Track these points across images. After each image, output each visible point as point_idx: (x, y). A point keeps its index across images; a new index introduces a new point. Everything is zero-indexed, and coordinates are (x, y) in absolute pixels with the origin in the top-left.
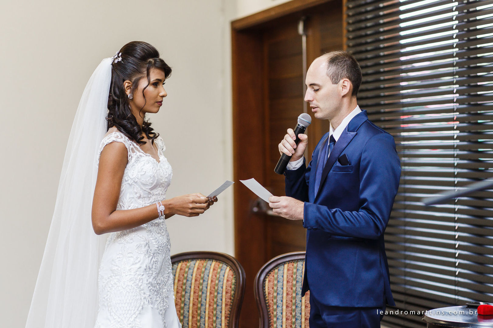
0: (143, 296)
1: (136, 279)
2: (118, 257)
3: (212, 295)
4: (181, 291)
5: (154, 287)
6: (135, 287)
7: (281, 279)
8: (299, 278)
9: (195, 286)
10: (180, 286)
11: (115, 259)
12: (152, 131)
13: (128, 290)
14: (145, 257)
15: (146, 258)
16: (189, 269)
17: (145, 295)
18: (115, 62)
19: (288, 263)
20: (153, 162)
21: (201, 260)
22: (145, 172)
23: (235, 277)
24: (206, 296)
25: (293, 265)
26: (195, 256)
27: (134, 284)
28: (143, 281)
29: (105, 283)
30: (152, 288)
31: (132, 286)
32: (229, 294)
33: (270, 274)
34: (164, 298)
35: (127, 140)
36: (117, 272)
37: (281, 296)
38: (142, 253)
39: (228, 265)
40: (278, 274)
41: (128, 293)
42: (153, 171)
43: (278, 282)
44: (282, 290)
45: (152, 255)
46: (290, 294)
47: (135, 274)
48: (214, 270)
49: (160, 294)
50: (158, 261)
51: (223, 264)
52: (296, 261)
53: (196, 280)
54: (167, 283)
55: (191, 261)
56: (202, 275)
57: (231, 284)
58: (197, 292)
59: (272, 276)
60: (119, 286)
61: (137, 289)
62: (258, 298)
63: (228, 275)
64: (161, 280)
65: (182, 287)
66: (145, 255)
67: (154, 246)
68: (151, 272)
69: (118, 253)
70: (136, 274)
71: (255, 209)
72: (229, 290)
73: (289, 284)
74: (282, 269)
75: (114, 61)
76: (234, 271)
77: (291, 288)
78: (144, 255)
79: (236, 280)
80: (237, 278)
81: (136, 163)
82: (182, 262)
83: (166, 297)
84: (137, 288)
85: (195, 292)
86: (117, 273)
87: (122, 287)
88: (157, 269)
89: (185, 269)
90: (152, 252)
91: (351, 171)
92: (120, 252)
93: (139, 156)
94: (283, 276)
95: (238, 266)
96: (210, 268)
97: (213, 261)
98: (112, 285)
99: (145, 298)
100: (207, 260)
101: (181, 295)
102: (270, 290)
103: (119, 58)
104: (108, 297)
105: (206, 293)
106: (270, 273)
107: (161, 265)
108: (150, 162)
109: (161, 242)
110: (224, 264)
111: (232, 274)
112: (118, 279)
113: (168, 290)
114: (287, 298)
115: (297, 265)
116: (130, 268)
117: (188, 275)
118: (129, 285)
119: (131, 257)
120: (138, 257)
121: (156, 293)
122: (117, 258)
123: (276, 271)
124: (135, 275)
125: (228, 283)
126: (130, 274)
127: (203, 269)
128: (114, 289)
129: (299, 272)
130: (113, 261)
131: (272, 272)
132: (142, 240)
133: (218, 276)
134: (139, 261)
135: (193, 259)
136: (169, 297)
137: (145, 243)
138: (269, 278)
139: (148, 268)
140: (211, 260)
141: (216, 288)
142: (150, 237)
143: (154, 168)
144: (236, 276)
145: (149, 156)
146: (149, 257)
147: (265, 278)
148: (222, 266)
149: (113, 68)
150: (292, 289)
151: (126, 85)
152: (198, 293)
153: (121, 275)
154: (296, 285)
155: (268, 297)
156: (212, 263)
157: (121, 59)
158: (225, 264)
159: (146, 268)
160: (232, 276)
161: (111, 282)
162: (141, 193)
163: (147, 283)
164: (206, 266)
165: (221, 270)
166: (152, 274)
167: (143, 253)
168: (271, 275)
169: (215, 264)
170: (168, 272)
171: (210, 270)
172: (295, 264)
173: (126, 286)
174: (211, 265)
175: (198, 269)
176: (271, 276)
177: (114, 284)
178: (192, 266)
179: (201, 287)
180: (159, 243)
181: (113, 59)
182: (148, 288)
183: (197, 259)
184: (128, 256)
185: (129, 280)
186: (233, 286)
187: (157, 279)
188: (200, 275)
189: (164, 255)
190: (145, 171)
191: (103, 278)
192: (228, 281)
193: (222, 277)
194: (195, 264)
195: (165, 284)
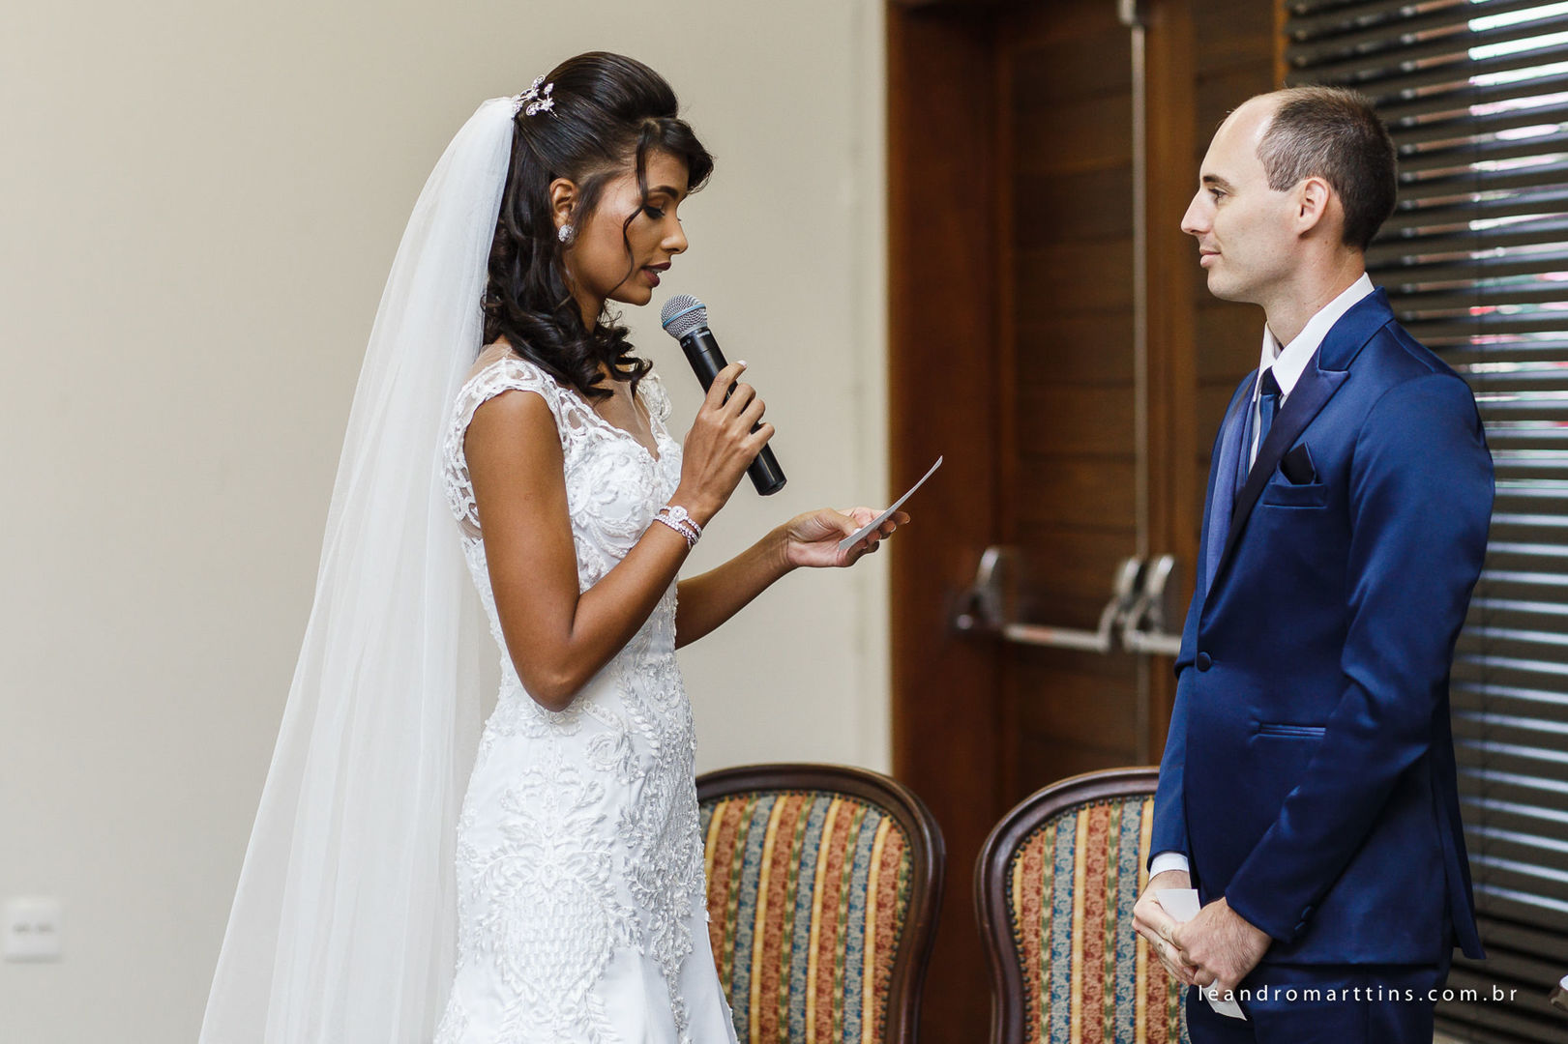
0: (612, 918)
1: (590, 860)
2: (528, 783)
3: (831, 914)
4: (723, 898)
5: (649, 883)
6: (586, 886)
7: (1067, 860)
8: (1126, 858)
9: (770, 883)
10: (721, 882)
11: (518, 792)
12: (630, 354)
13: (564, 897)
14: (617, 784)
15: (623, 786)
16: (752, 823)
17: (620, 914)
18: (528, 113)
19: (1091, 807)
20: (640, 460)
21: (792, 795)
22: (617, 493)
23: (908, 854)
24: (810, 918)
25: (1107, 814)
26: (775, 781)
27: (584, 875)
28: (611, 866)
29: (482, 873)
30: (640, 886)
31: (577, 883)
32: (889, 912)
33: (1030, 842)
34: (678, 921)
35: (551, 386)
36: (524, 833)
37: (1066, 919)
38: (608, 768)
39: (886, 812)
40: (1054, 844)
41: (561, 905)
42: (644, 490)
43: (1056, 869)
44: (1069, 899)
45: (643, 775)
46: (1098, 912)
47: (586, 840)
48: (837, 826)
49: (665, 908)
50: (660, 794)
51: (868, 807)
52: (1119, 799)
53: (775, 863)
54: (686, 867)
55: (759, 797)
56: (797, 845)
57: (896, 875)
58: (779, 904)
59: (1037, 849)
60: (533, 883)
61: (592, 894)
62: (987, 926)
63: (885, 846)
64: (670, 859)
65: (726, 886)
66: (618, 776)
67: (648, 745)
68: (637, 834)
69: (528, 771)
70: (590, 840)
71: (964, 622)
72: (888, 895)
73: (1093, 879)
74: (1070, 828)
75: (523, 109)
76: (904, 834)
77: (1100, 892)
78: (615, 776)
79: (910, 863)
80: (916, 857)
81: (586, 462)
82: (727, 798)
83: (682, 918)
84: (593, 890)
85: (770, 904)
86: (525, 840)
87: (543, 886)
88: (657, 823)
89: (737, 824)
90: (644, 764)
91: (1320, 502)
92: (535, 768)
93: (595, 440)
94: (1073, 852)
95: (918, 813)
96: (824, 822)
97: (832, 798)
98: (506, 878)
99: (619, 922)
100: (813, 793)
101: (724, 914)
102: (1029, 897)
103: (544, 102)
104: (493, 919)
105: (811, 907)
106: (1027, 839)
107: (669, 807)
108: (631, 460)
109: (670, 731)
110: (871, 809)
111: (901, 842)
112: (526, 858)
113: (688, 893)
114: (1088, 925)
115: (1123, 812)
116: (569, 820)
117: (747, 843)
118: (566, 880)
119: (573, 783)
120: (596, 785)
121: (652, 905)
122: (525, 787)
123: (1050, 832)
124: (586, 844)
125: (885, 873)
126: (569, 843)
127: (801, 826)
128: (513, 893)
129: (1126, 838)
130: (509, 797)
131: (1037, 835)
132: (609, 724)
133: (850, 848)
134: (600, 798)
135: (763, 791)
136: (692, 915)
137: (618, 735)
138: (1025, 856)
139: (629, 820)
140: (828, 794)
141: (845, 889)
142: (633, 715)
143: (644, 481)
144: (912, 849)
145: (628, 437)
146: (631, 782)
147: (1012, 856)
148: (864, 816)
149: (517, 133)
150: (1103, 894)
151: (558, 193)
152: (783, 905)
153: (537, 846)
154: (1117, 880)
155: (1022, 921)
156: (831, 803)
157: (552, 104)
158: (875, 809)
159: (622, 819)
160: (900, 849)
161: (503, 869)
162: (602, 565)
163: (627, 869)
164: (810, 813)
165: (862, 827)
166: (642, 838)
167: (613, 768)
168: (1034, 847)
169: (840, 809)
170: (688, 833)
171: (823, 826)
172: (1116, 809)
173: (556, 884)
174: (826, 810)
175: (782, 823)
176: (1032, 852)
177: (513, 874)
178: (763, 815)
179: (791, 886)
180: (662, 732)
181: (521, 103)
182: (630, 887)
183: (779, 790)
184: (561, 781)
185: (564, 861)
186: (902, 885)
187: (657, 857)
188: (790, 846)
189: (678, 775)
190: (616, 490)
191: (474, 855)
192: (884, 865)
193: (866, 852)
194: (771, 808)
195: (681, 874)
